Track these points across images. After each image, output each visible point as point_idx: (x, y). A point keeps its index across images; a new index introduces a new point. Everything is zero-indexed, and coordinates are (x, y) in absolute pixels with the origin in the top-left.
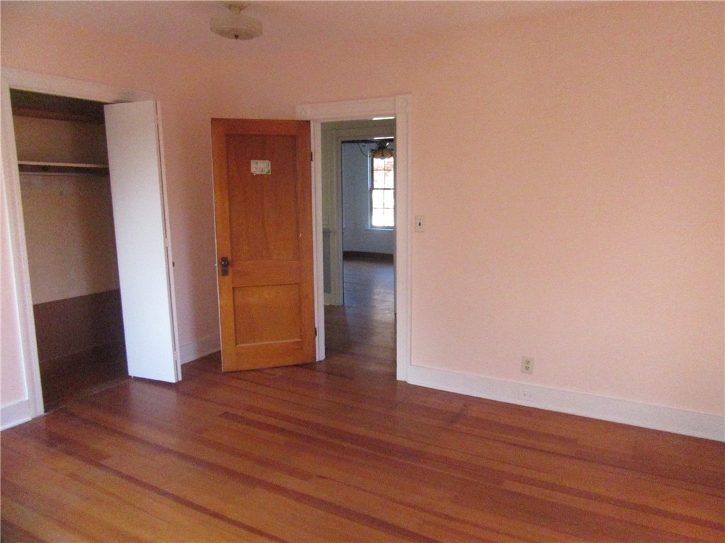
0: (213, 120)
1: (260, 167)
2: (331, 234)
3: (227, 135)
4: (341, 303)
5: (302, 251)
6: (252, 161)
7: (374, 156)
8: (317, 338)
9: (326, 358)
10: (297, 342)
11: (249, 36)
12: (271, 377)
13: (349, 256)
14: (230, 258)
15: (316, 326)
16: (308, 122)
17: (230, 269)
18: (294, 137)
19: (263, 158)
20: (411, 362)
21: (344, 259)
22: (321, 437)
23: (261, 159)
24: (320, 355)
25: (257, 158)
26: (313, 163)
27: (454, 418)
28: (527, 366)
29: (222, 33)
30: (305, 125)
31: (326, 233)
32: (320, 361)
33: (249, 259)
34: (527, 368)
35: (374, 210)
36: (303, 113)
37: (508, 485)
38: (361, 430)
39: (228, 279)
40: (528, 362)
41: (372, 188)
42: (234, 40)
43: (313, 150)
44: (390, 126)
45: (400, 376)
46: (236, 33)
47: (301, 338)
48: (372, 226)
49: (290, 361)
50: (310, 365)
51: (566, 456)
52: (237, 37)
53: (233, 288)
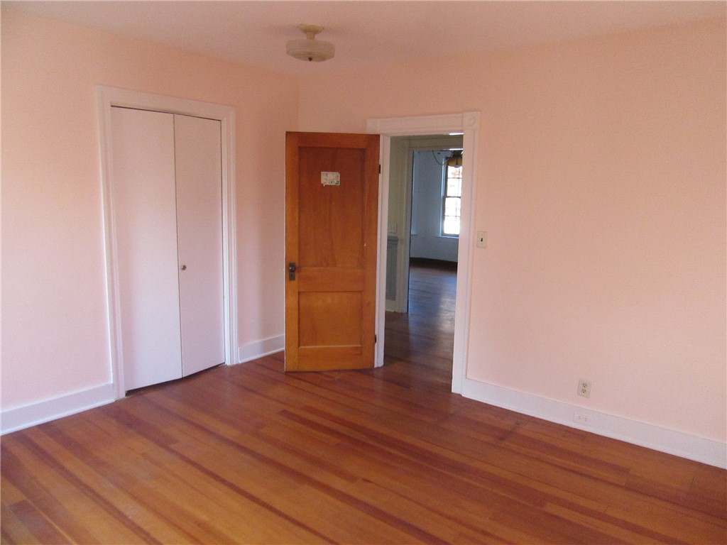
0: (288, 133)
1: (330, 178)
2: (399, 242)
3: (300, 148)
4: (405, 311)
5: (366, 259)
6: (322, 173)
7: (448, 165)
8: (376, 345)
9: (384, 365)
10: (357, 348)
11: (323, 58)
12: (329, 379)
13: (416, 263)
14: (297, 264)
15: (376, 333)
16: (378, 136)
17: (297, 275)
18: (363, 150)
19: (333, 170)
20: (466, 375)
21: (410, 266)
22: (371, 442)
23: (332, 171)
24: (379, 361)
25: (326, 170)
26: (380, 175)
27: (504, 435)
28: (584, 388)
29: (297, 56)
30: (375, 138)
31: (392, 242)
32: (378, 368)
33: (315, 266)
34: (584, 391)
35: (446, 217)
36: (372, 128)
37: (551, 508)
38: (409, 439)
39: (294, 283)
40: (585, 385)
41: (445, 196)
42: (308, 62)
43: (381, 163)
44: (459, 140)
45: (455, 389)
46: (310, 56)
47: (361, 344)
48: (443, 234)
49: (349, 365)
50: (368, 371)
51: (616, 485)
52: (310, 59)
53: (299, 293)
